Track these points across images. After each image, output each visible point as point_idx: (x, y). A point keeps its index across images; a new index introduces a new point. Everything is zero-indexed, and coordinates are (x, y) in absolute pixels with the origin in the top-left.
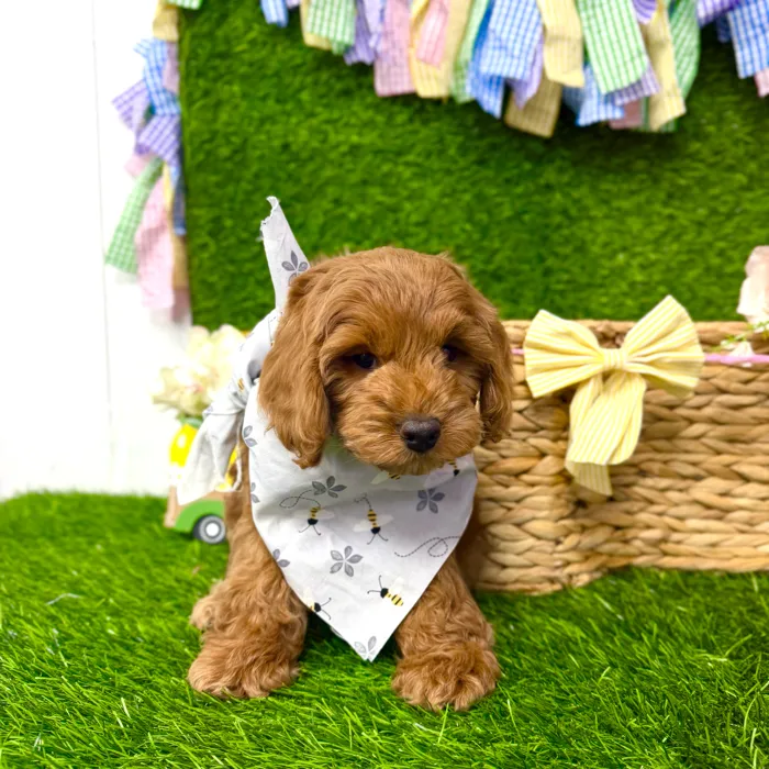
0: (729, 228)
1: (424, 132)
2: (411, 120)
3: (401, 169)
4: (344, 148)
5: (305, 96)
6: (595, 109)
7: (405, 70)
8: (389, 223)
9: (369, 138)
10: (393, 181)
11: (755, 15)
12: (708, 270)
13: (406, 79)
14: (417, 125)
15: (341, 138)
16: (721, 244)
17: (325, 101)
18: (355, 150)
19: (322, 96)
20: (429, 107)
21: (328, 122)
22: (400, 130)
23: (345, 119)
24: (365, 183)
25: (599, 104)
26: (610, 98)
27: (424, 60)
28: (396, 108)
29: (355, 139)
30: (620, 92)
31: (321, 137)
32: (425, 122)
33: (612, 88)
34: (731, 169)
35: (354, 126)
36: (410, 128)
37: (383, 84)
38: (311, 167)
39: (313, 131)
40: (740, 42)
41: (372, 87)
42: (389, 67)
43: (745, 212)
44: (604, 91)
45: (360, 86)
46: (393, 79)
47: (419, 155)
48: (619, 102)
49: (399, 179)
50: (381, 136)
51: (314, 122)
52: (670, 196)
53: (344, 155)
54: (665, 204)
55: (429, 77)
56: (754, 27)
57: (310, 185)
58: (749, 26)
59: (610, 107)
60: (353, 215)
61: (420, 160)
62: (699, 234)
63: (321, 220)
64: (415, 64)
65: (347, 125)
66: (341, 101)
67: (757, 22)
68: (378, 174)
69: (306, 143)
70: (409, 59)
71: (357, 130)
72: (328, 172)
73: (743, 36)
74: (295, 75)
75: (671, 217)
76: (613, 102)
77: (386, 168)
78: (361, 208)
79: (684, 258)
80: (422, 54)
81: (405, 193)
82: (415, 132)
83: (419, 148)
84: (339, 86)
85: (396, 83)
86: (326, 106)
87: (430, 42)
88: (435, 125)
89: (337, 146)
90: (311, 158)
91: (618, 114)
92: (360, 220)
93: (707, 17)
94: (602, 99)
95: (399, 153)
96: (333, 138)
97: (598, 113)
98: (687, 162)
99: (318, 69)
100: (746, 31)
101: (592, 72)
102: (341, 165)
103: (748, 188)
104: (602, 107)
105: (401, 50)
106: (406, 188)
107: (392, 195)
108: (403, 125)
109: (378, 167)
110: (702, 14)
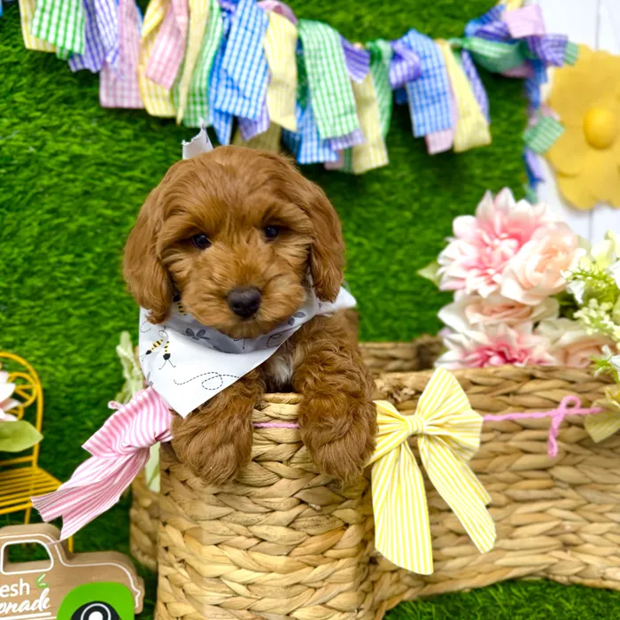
0: (400, 254)
1: (150, 150)
2: (136, 137)
3: (124, 183)
4: (64, 158)
5: (18, 97)
6: (315, 151)
7: (134, 86)
8: (111, 236)
9: (91, 150)
10: (118, 194)
11: (427, 88)
12: (386, 288)
13: (134, 94)
14: (142, 142)
15: (61, 146)
16: (395, 268)
17: (42, 106)
18: (75, 160)
19: (40, 101)
20: (154, 126)
21: (45, 128)
22: (125, 145)
23: (65, 128)
24: (86, 193)
25: (318, 146)
26: (328, 143)
27: (153, 80)
28: (123, 124)
29: (76, 149)
30: (336, 139)
31: (38, 143)
32: (151, 141)
33: (330, 135)
34: (401, 207)
35: (75, 136)
36: (134, 144)
37: (107, 95)
38: (25, 174)
39: (29, 136)
40: (415, 107)
41: (96, 98)
42: (115, 81)
43: (412, 242)
44: (323, 136)
45: (83, 96)
46: (119, 93)
47: (143, 172)
48: (334, 147)
49: (123, 193)
50: (104, 149)
51: (31, 126)
52: (359, 226)
53: (64, 164)
54: (356, 234)
55: (157, 96)
56: (426, 97)
57: (24, 193)
58: (422, 96)
59: (327, 151)
60: (73, 227)
61: (144, 177)
62: (380, 259)
63: (36, 230)
64: (143, 82)
65: (66, 134)
66: (62, 109)
67: (429, 94)
68: (100, 186)
69: (20, 148)
70: (137, 75)
71: (78, 140)
72: (45, 181)
73: (418, 103)
74: (8, 73)
75: (360, 245)
76: (330, 146)
77: (108, 181)
78: (82, 220)
79: (369, 278)
80: (151, 73)
81: (128, 207)
82: (141, 149)
83: (145, 165)
84: (60, 93)
85: (122, 97)
86: (44, 111)
87: (159, 63)
88: (161, 144)
89: (55, 154)
90: (27, 165)
91: (333, 158)
92: (80, 232)
93: (397, 84)
94: (321, 143)
95: (124, 169)
96: (52, 146)
97: (318, 154)
98: (372, 200)
99: (35, 70)
100: (420, 99)
101: (312, 117)
102: (59, 175)
103: (412, 223)
104: (321, 151)
105: (130, 66)
106: (130, 203)
107: (115, 209)
108: (129, 140)
109: (101, 179)
110: (394, 80)
